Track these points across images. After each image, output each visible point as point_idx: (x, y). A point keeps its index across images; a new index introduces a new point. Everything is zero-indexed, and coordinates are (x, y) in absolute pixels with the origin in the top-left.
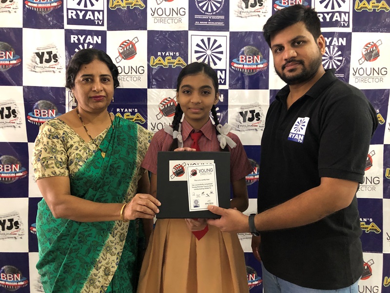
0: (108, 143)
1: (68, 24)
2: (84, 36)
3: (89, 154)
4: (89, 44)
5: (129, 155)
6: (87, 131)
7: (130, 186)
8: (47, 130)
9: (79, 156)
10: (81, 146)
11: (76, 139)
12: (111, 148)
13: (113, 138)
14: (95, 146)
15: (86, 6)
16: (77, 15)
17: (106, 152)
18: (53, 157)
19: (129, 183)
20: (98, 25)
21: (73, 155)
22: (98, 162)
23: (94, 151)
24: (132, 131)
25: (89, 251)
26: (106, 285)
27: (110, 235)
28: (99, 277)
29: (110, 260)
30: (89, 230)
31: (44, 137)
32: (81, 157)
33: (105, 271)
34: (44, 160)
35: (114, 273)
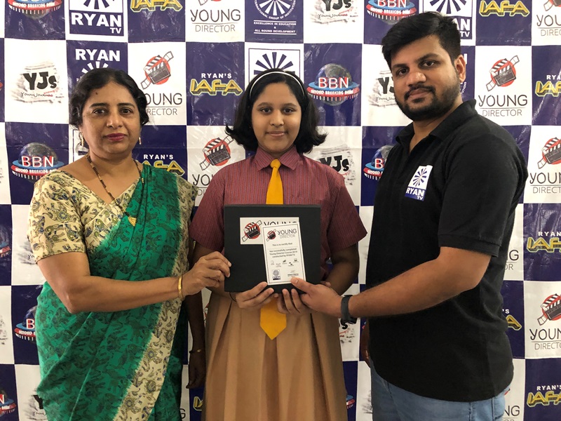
1: (71, 32)
2: (95, 51)
3: (113, 221)
4: (103, 61)
5: (170, 219)
6: (105, 187)
7: (176, 263)
8: (49, 188)
9: (100, 223)
10: (101, 208)
11: (92, 198)
12: (144, 211)
13: (145, 197)
14: (119, 210)
15: (97, 6)
16: (84, 20)
17: (136, 216)
18: (63, 224)
19: (173, 259)
20: (116, 34)
21: (91, 222)
22: (127, 232)
23: (119, 216)
24: (170, 184)
25: (124, 360)
26: (150, 406)
27: (152, 334)
28: (140, 397)
29: (155, 370)
30: (122, 330)
31: (45, 198)
32: (103, 224)
33: (147, 386)
34: (49, 230)
35: (160, 388)
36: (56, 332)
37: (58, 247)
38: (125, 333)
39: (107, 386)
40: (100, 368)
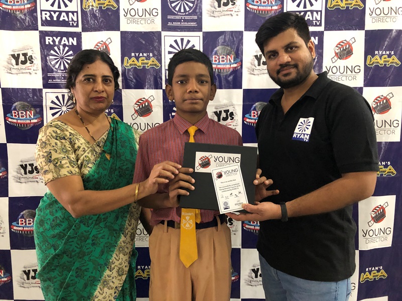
0: (110, 145)
1: (42, 25)
2: (59, 38)
3: (97, 156)
4: (65, 46)
9: (88, 158)
10: (88, 147)
13: (115, 140)
14: (100, 149)
15: (59, 7)
16: (51, 16)
20: (73, 26)
22: (105, 164)
23: (100, 153)
25: (102, 253)
27: (122, 235)
34: (56, 160)
38: (103, 234)
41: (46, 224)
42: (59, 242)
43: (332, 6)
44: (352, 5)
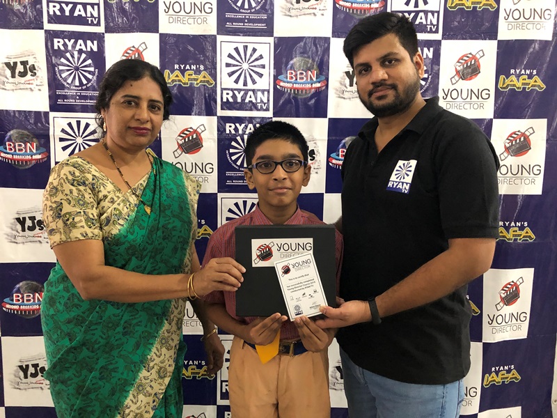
0: (151, 195)
1: (48, 23)
2: (73, 41)
3: (131, 209)
4: (80, 52)
5: (182, 211)
6: (122, 175)
8: (68, 174)
9: (118, 212)
10: (119, 197)
11: (110, 187)
12: (158, 202)
13: (158, 187)
14: (135, 199)
16: (62, 10)
17: (151, 206)
18: (82, 211)
20: (92, 24)
21: (110, 209)
22: (143, 220)
23: (136, 205)
25: (137, 346)
26: (161, 391)
27: (166, 322)
28: (151, 381)
29: (167, 356)
30: (137, 316)
31: (64, 184)
32: (121, 213)
33: (159, 372)
34: (67, 216)
35: (171, 374)
36: (67, 316)
37: (76, 234)
38: (139, 319)
39: (120, 370)
40: (115, 353)
41: (58, 304)
42: (76, 330)
43: (453, 5)
44: (481, 5)
